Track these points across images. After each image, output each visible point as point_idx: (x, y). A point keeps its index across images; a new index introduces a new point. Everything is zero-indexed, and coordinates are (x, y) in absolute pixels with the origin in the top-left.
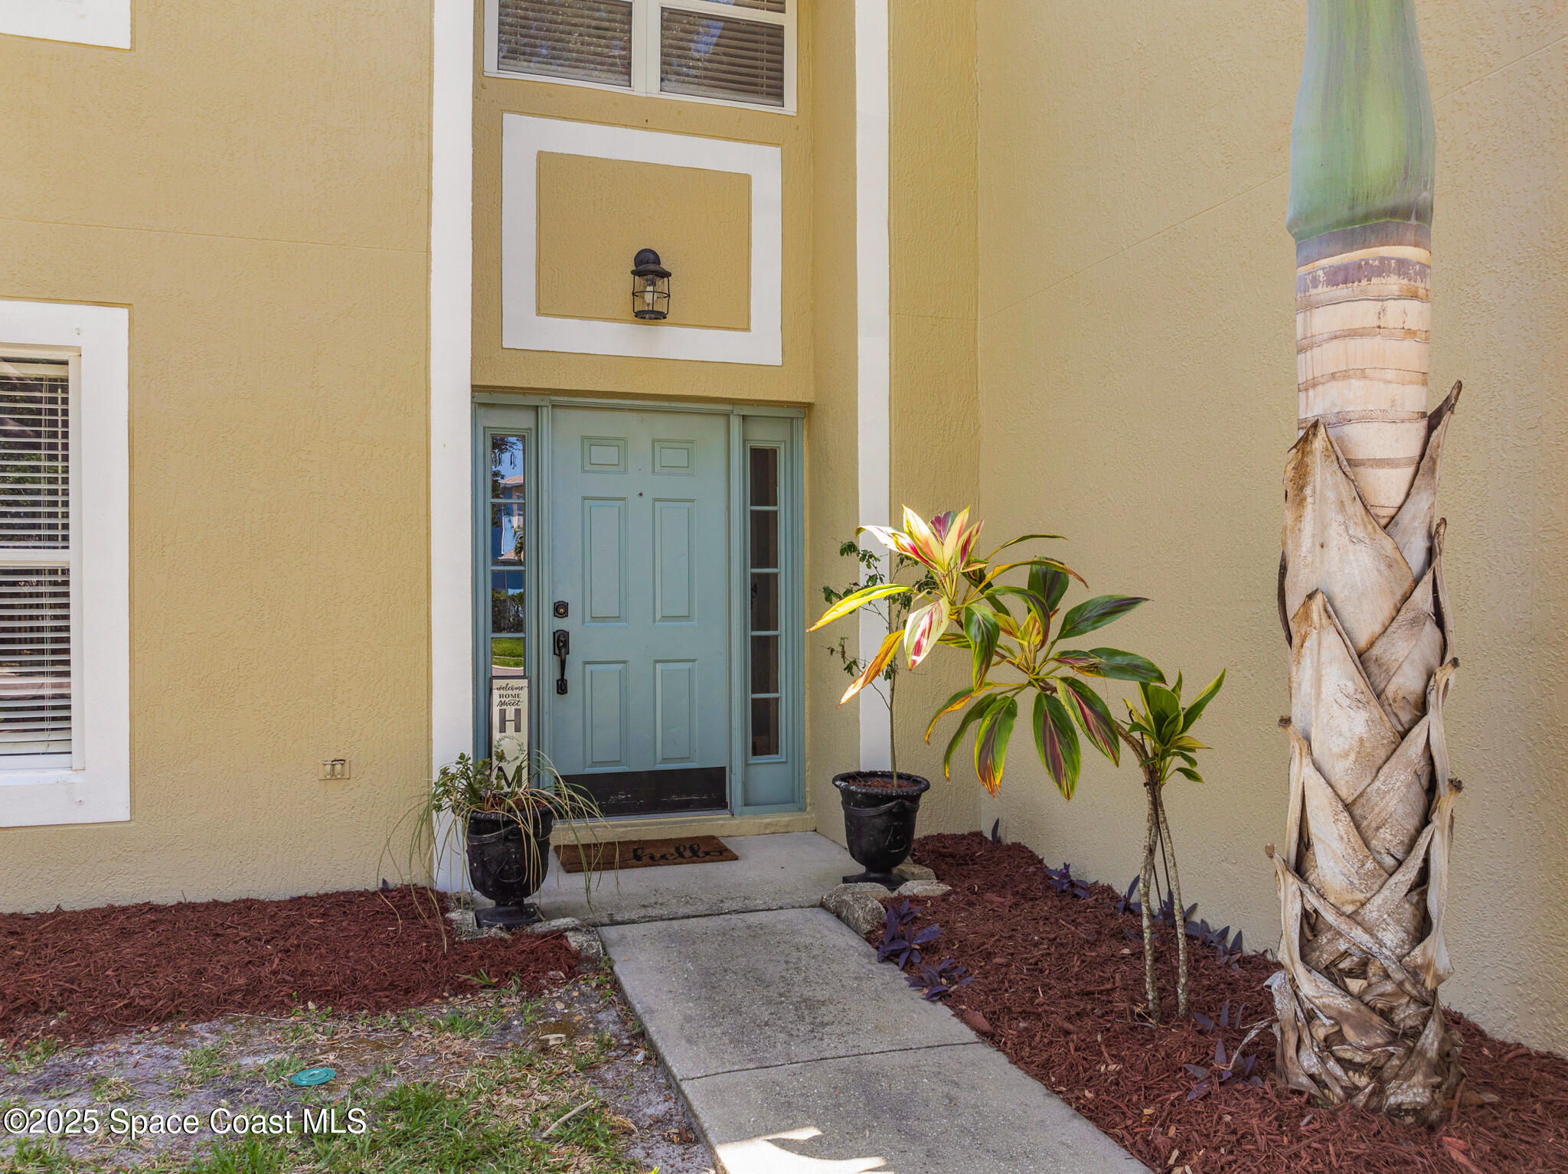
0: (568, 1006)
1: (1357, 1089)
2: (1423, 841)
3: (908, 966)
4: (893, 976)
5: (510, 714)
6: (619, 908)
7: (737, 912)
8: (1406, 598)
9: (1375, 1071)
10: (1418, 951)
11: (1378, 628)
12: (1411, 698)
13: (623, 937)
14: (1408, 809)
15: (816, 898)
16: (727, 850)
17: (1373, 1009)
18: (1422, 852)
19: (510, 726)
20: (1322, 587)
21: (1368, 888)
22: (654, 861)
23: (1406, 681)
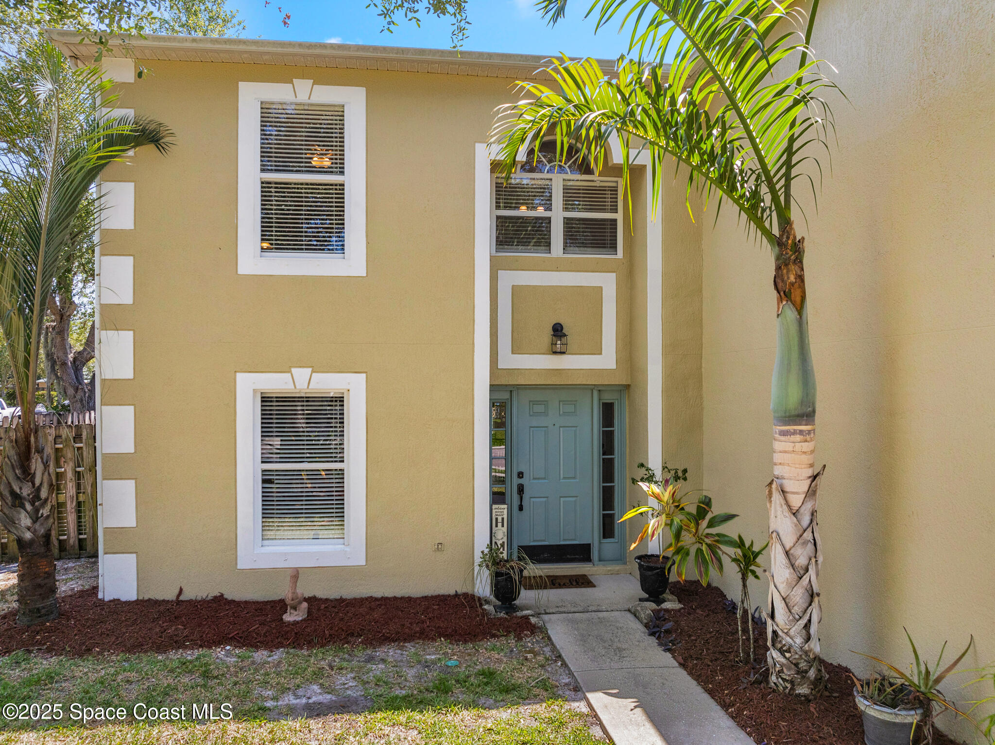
0: (532, 645)
1: (787, 687)
2: (809, 611)
3: (658, 638)
4: (653, 641)
5: (500, 520)
6: (548, 607)
7: (595, 611)
8: (801, 536)
9: (792, 682)
10: (806, 646)
11: (792, 545)
12: (803, 567)
13: (550, 620)
14: (804, 601)
15: (626, 607)
16: (591, 582)
17: (792, 663)
18: (809, 615)
19: (500, 525)
20: (777, 530)
21: (791, 625)
22: (561, 586)
23: (802, 561)
